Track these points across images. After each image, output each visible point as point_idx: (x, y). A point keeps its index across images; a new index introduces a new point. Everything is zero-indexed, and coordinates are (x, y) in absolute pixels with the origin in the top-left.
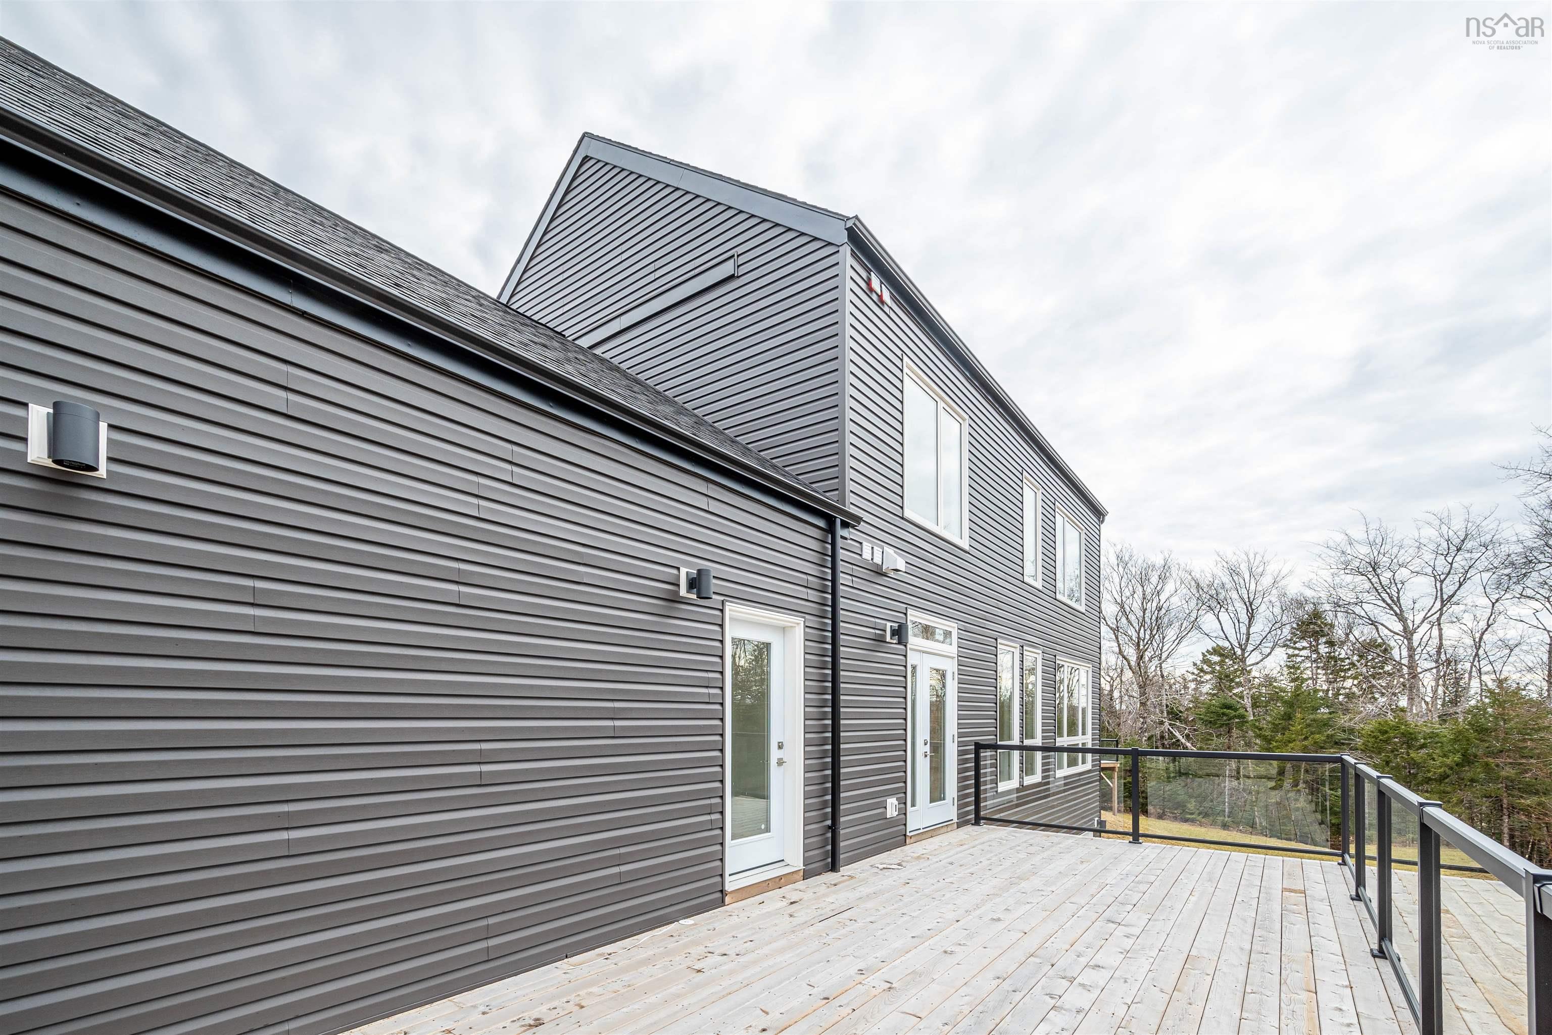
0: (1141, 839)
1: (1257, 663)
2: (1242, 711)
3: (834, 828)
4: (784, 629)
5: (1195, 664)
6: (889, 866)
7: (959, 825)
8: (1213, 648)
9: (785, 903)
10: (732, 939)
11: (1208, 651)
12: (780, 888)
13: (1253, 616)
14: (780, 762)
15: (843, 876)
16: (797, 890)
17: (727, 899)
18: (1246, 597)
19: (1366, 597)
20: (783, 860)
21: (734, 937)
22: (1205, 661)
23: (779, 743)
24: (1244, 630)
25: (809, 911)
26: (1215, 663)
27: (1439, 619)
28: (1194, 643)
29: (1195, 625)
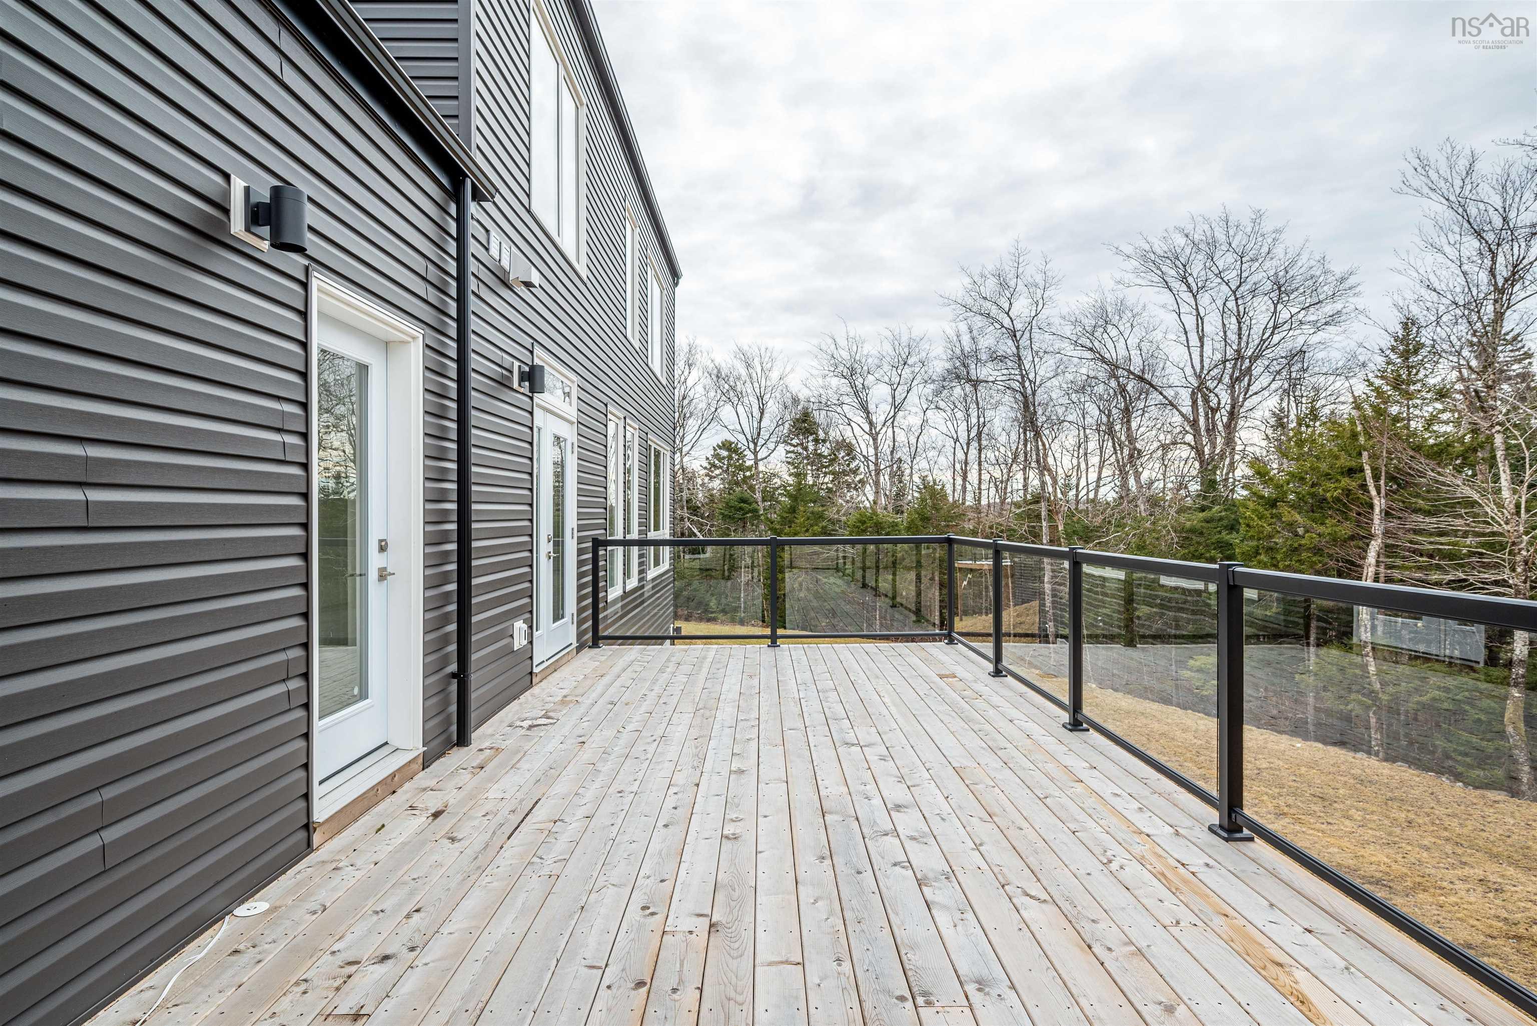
0: (779, 642)
1: (766, 458)
2: (754, 505)
3: (461, 676)
4: (387, 345)
5: (707, 459)
6: (535, 723)
7: (579, 649)
8: (722, 443)
9: (422, 819)
10: (375, 918)
11: (718, 446)
12: (394, 792)
13: (763, 410)
14: (383, 575)
15: (481, 750)
16: (425, 789)
17: (317, 838)
18: (757, 390)
19: (846, 399)
20: (386, 743)
21: (377, 913)
22: (717, 456)
23: (381, 541)
24: (756, 425)
25: (476, 823)
26: (724, 458)
27: (893, 423)
28: (713, 436)
29: (714, 417)
